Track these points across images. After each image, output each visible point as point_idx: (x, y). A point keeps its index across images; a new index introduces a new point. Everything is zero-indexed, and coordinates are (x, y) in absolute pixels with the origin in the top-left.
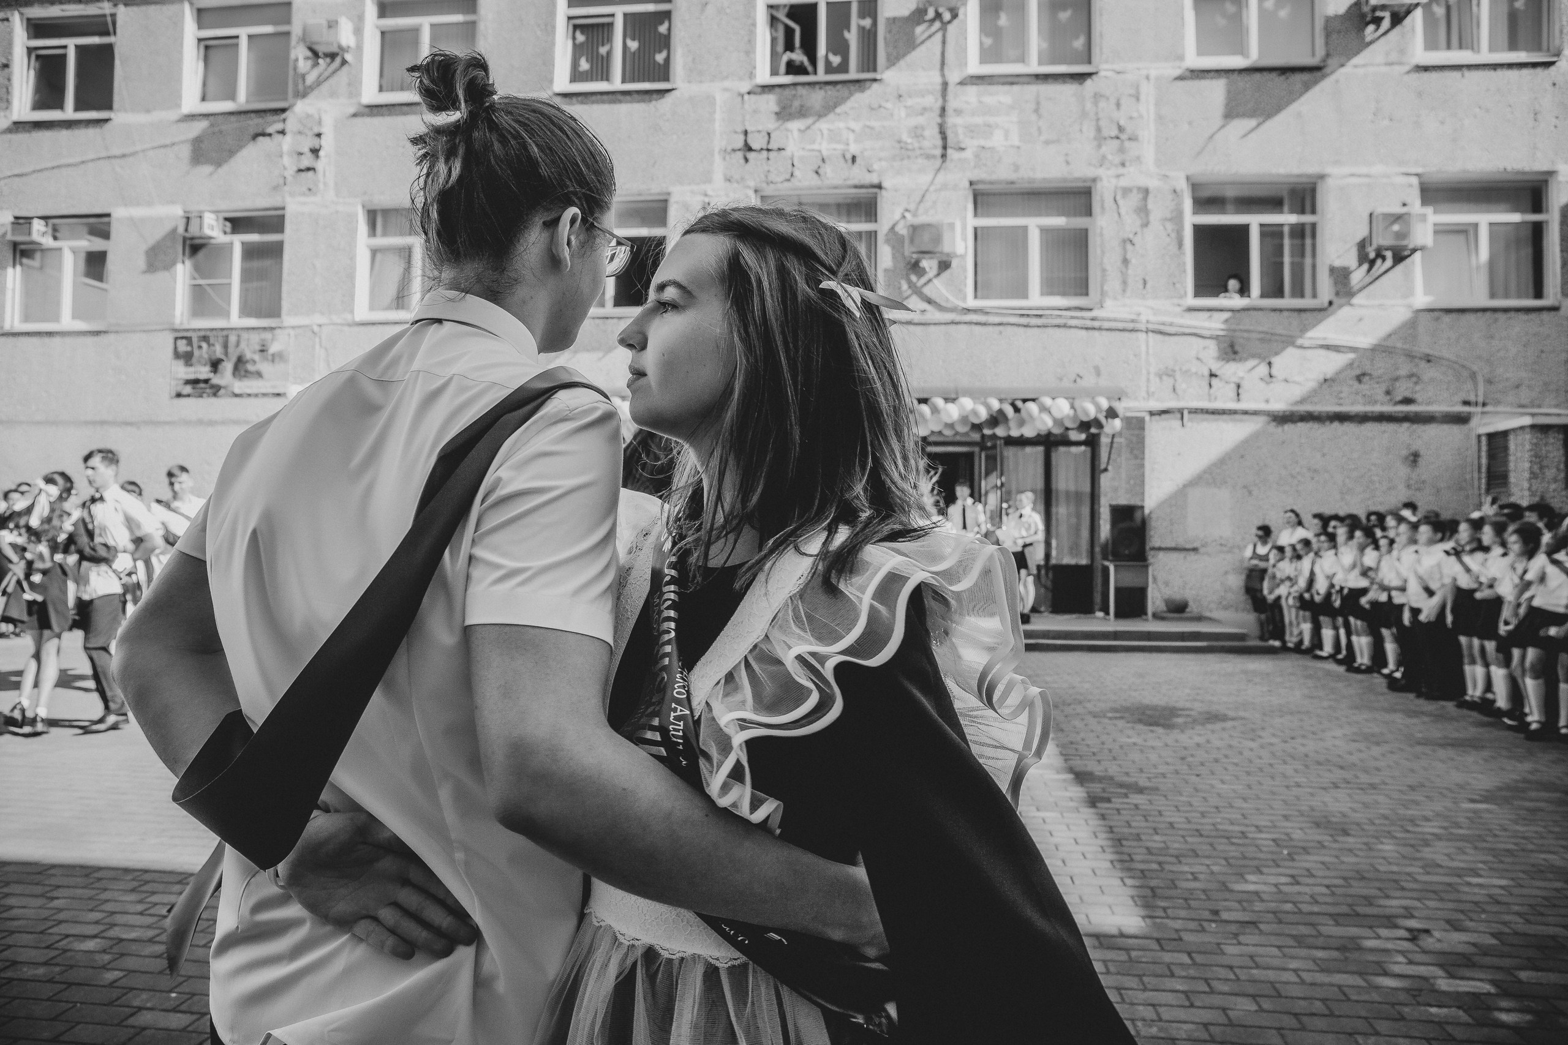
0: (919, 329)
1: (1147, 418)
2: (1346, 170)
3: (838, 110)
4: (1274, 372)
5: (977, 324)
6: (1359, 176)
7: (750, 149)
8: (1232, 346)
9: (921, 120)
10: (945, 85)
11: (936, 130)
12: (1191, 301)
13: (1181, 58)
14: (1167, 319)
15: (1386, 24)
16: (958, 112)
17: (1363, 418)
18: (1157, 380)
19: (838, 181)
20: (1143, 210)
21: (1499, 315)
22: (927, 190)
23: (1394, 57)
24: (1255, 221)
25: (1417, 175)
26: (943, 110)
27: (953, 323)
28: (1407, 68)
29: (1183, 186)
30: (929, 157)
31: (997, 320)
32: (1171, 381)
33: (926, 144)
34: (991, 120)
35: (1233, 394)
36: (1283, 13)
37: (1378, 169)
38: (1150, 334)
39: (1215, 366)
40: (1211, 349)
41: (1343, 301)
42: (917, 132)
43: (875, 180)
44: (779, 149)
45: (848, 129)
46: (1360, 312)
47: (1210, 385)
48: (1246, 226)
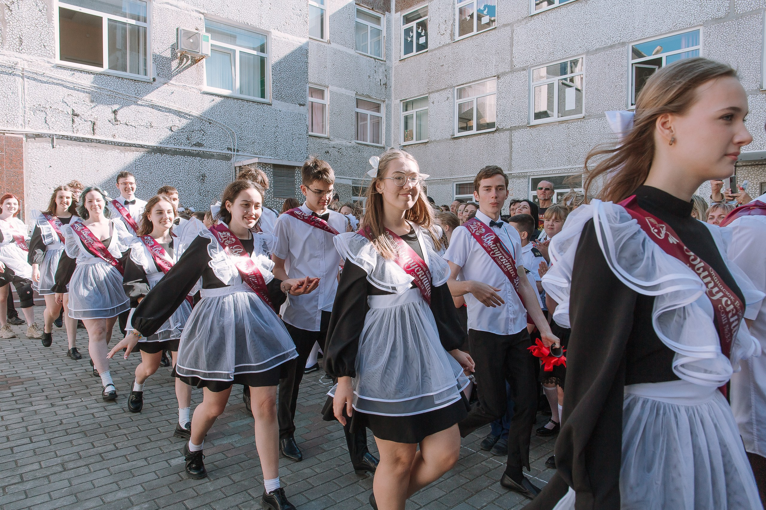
1: (24, 139)
4: (118, 118)
6: (171, 5)
12: (58, 61)
14: (40, 71)
17: (175, 152)
18: (32, 113)
21: (245, 103)
24: (106, 16)
25: (203, 14)
32: (43, 115)
35: (90, 129)
37: (182, 4)
38: (25, 79)
39: (77, 108)
41: (162, 80)
46: (173, 88)
47: (73, 121)
48: (101, 19)
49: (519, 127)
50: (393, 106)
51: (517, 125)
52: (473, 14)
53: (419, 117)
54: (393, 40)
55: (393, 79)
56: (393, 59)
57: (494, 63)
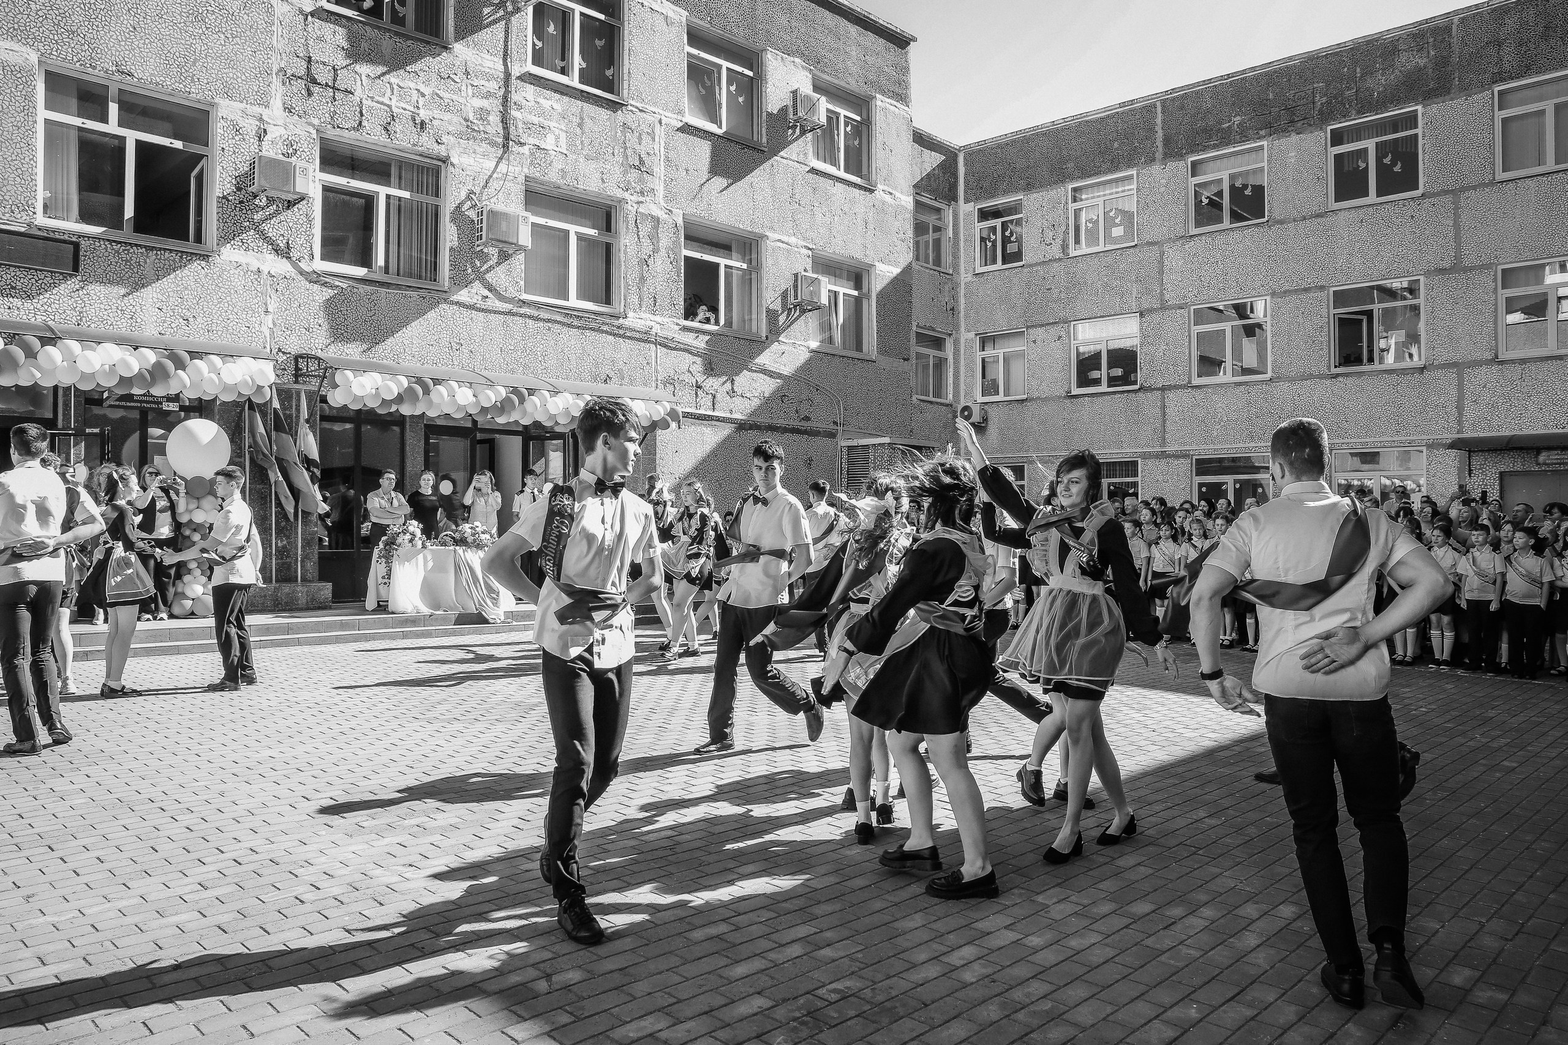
0: (481, 314)
2: (777, 236)
3: (408, 68)
4: (735, 388)
5: (530, 317)
6: (783, 242)
7: (314, 81)
8: (710, 363)
9: (485, 103)
10: (508, 75)
11: (498, 119)
13: (681, 112)
14: (670, 335)
15: (798, 131)
16: (520, 107)
17: (783, 430)
18: (663, 386)
19: (405, 144)
20: (654, 238)
21: (850, 361)
22: (491, 176)
23: (801, 159)
24: (723, 262)
25: (811, 250)
26: (505, 100)
27: (510, 313)
28: (808, 169)
29: (680, 222)
30: (493, 144)
31: (546, 316)
32: (672, 388)
33: (489, 129)
34: (546, 123)
36: (741, 99)
37: (793, 240)
38: (658, 346)
39: (700, 378)
40: (698, 365)
41: (774, 337)
42: (482, 114)
43: (442, 151)
44: (346, 91)
45: (418, 90)
46: (783, 347)
47: (696, 394)
48: (717, 265)
49: (1176, 387)
50: (962, 341)
51: (1172, 383)
52: (1097, 221)
53: (1006, 360)
54: (962, 244)
55: (962, 301)
56: (962, 270)
57: (1134, 294)
